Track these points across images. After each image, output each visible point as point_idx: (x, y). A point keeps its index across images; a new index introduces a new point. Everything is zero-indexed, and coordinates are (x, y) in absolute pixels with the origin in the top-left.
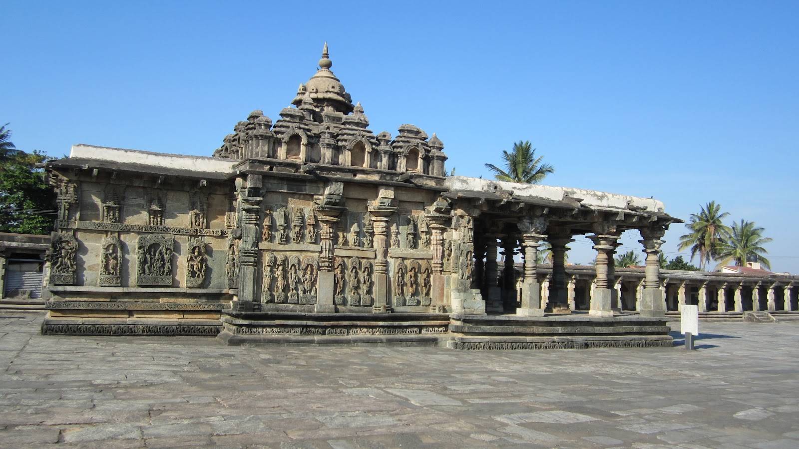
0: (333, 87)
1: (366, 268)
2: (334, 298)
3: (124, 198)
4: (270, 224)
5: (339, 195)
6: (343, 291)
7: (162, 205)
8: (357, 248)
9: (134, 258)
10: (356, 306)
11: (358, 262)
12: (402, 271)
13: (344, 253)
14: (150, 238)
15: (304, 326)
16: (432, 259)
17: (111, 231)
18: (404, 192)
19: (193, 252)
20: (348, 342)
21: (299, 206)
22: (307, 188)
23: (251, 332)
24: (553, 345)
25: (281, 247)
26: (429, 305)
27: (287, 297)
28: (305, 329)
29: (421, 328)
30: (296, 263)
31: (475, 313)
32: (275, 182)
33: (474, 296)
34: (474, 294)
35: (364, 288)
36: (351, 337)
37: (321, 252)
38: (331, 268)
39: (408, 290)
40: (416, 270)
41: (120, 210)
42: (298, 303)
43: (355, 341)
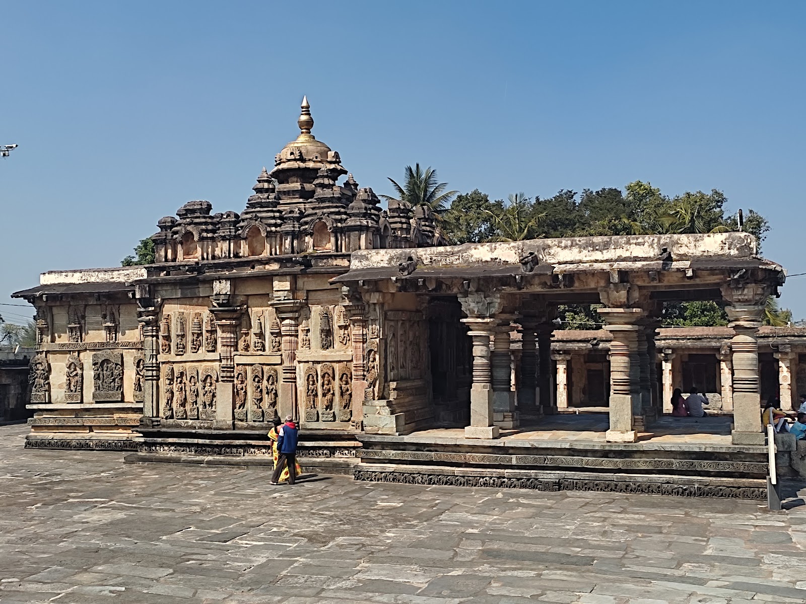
0: (292, 154)
1: (270, 376)
2: (233, 412)
3: (84, 317)
4: (166, 334)
5: (226, 294)
6: (243, 405)
7: (113, 320)
8: (260, 353)
9: (89, 374)
10: (260, 421)
11: (260, 370)
12: (311, 378)
13: (244, 360)
14: (103, 355)
15: (197, 445)
16: (352, 361)
17: (73, 351)
18: (310, 279)
19: (138, 366)
20: (237, 465)
21: (197, 311)
22: (201, 290)
23: (150, 450)
24: (500, 483)
25: (179, 359)
26: (349, 420)
27: (185, 412)
28: (201, 449)
29: (333, 450)
30: (195, 374)
31: (380, 432)
32: (168, 288)
33: (377, 410)
34: (378, 408)
35: (267, 400)
36: (247, 457)
37: (220, 360)
38: (230, 379)
39: (321, 402)
40: (329, 376)
41: (81, 329)
42: (198, 419)
43: (247, 464)
